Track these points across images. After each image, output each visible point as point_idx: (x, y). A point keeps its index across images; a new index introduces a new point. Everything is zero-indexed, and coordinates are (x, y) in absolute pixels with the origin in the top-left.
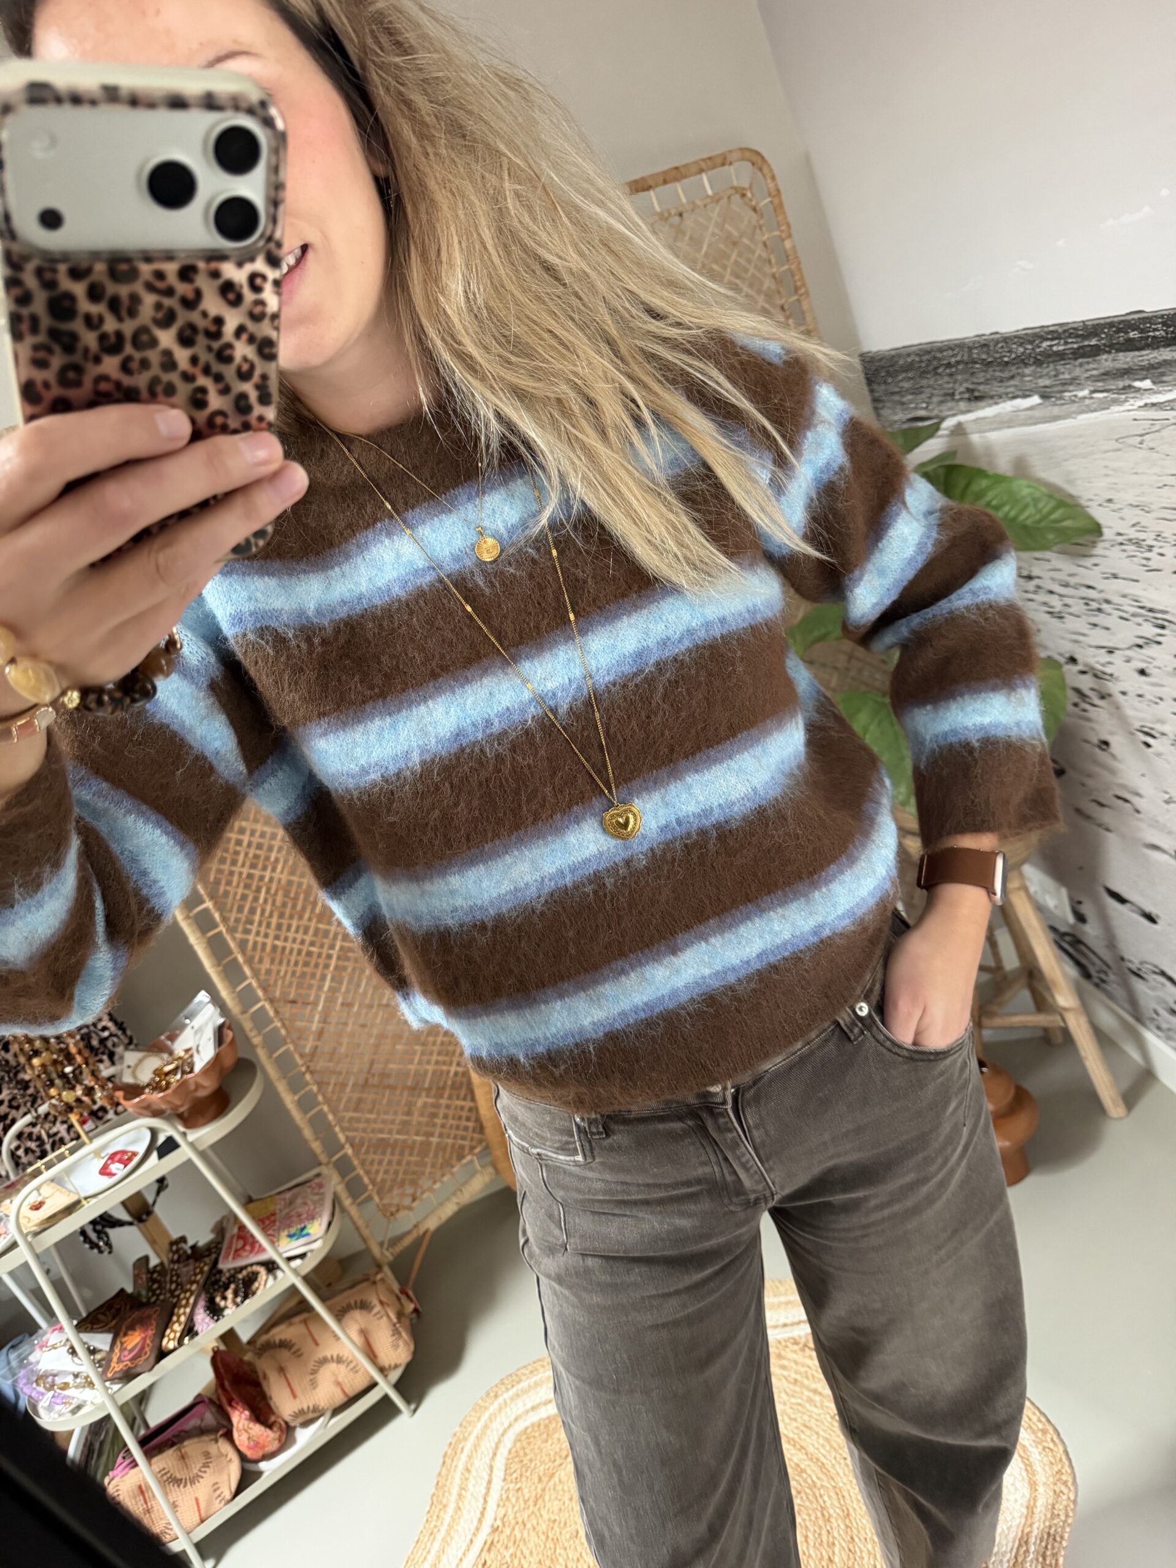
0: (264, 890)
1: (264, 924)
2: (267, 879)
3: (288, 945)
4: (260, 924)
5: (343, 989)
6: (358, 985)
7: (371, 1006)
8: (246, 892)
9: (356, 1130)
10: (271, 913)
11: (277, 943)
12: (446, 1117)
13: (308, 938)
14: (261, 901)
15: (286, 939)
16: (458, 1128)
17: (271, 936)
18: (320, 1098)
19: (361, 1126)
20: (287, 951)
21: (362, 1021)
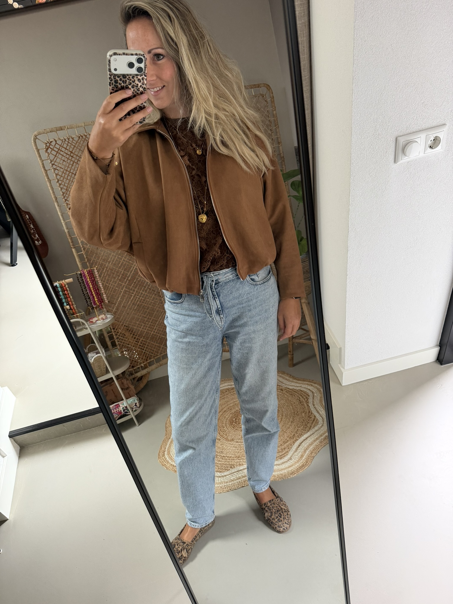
0: (105, 268)
1: (104, 278)
2: (106, 266)
3: (110, 285)
4: (103, 278)
5: (124, 302)
6: (128, 302)
7: (131, 309)
8: (100, 268)
9: (121, 342)
10: (106, 275)
11: (107, 284)
12: (148, 346)
13: (116, 285)
14: (104, 272)
15: (109, 284)
16: (151, 350)
17: (106, 282)
18: (113, 330)
19: (123, 341)
20: (109, 287)
21: (128, 312)
